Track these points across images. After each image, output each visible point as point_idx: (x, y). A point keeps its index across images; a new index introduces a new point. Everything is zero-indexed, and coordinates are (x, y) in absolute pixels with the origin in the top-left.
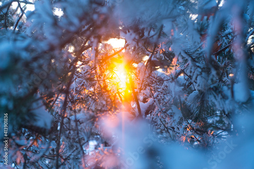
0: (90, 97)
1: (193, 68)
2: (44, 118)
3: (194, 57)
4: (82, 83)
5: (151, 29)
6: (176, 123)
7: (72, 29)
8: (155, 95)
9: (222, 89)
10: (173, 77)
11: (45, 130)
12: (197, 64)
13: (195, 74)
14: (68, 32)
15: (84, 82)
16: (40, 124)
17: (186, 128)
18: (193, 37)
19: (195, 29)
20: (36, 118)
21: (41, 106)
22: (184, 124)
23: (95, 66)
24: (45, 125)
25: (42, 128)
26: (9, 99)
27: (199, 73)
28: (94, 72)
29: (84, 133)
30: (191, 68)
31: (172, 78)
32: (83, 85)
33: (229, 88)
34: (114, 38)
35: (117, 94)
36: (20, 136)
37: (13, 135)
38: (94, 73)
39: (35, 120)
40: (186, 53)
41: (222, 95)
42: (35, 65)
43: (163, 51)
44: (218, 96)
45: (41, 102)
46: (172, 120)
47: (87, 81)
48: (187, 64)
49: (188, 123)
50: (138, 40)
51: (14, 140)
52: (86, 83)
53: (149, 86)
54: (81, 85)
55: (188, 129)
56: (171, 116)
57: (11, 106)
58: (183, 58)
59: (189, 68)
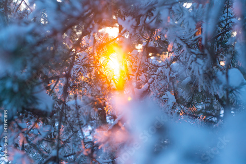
0: (87, 83)
1: (188, 54)
2: (46, 102)
3: (189, 44)
4: (79, 69)
5: (147, 17)
6: (170, 108)
7: (76, 14)
8: (150, 81)
9: (216, 74)
10: (169, 62)
11: (47, 112)
12: (192, 50)
13: (189, 60)
14: (71, 16)
15: (81, 69)
16: (42, 107)
17: (179, 113)
18: (188, 24)
19: (190, 16)
20: (38, 101)
21: (42, 90)
22: (178, 109)
23: (93, 52)
24: (47, 108)
25: (44, 111)
26: (14, 82)
27: (193, 59)
28: (92, 57)
29: (84, 116)
30: (186, 55)
31: (168, 64)
32: (80, 71)
33: (223, 73)
34: (109, 26)
35: (112, 81)
36: (22, 118)
37: (16, 117)
38: (92, 59)
39: (37, 103)
40: (181, 39)
41: (216, 80)
42: (39, 49)
43: (158, 38)
44: (212, 81)
45: (42, 85)
46: (166, 105)
47: (84, 67)
48: (182, 51)
49: (181, 108)
50: (135, 27)
51: (16, 122)
52: (83, 69)
53: (144, 72)
54: (78, 71)
55: (181, 114)
56: (165, 101)
57: (16, 88)
58: (178, 44)
59: (185, 54)
